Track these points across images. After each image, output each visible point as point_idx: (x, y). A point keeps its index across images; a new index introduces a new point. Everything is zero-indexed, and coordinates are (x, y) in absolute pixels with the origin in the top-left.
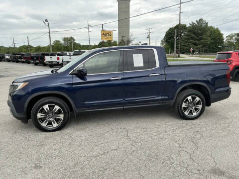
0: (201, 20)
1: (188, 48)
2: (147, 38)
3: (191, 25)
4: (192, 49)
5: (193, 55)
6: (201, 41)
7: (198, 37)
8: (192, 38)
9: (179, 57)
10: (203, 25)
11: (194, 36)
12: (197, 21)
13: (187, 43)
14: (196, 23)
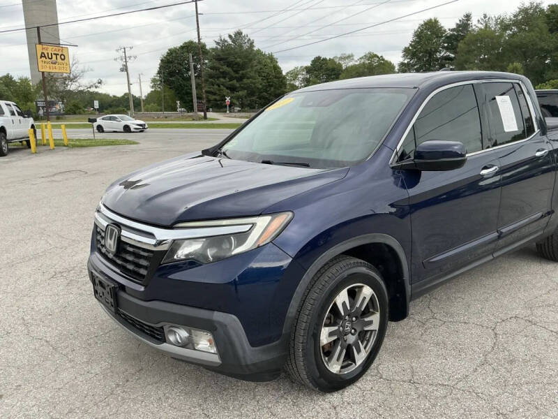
0: (239, 34)
1: (218, 98)
2: (122, 70)
3: (218, 43)
4: (228, 99)
5: (234, 114)
6: (245, 81)
7: (236, 72)
8: (224, 75)
9: (205, 118)
10: (246, 46)
11: (229, 70)
12: (230, 36)
13: (216, 87)
14: (230, 41)
